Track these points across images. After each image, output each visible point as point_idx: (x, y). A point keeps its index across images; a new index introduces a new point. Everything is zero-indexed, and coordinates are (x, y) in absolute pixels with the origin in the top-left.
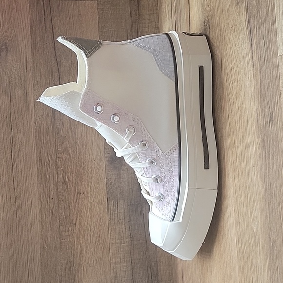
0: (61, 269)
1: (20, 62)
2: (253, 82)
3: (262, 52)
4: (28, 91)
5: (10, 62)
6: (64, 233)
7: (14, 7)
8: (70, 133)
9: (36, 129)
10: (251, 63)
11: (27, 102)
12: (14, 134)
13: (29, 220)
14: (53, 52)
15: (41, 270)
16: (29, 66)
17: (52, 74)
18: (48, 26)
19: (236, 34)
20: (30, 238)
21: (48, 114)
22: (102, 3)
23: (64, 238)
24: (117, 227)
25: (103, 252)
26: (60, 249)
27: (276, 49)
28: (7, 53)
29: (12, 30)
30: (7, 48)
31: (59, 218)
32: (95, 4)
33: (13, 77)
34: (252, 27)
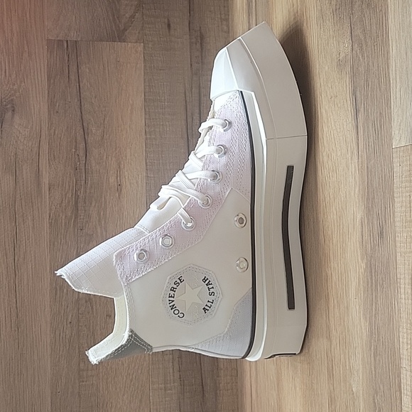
1: (32, 128)
2: (357, 179)
3: (371, 140)
4: (41, 169)
5: (16, 127)
6: (85, 373)
7: (26, 49)
8: (99, 230)
9: (51, 224)
10: (356, 152)
11: (39, 184)
12: (20, 230)
13: (36, 352)
14: (79, 113)
16: (43, 133)
17: (76, 146)
18: (72, 77)
19: (337, 108)
20: (37, 379)
21: (69, 202)
22: (150, 45)
23: (85, 380)
24: (161, 366)
25: (141, 401)
26: (79, 396)
27: (391, 139)
28: (13, 115)
29: (21, 82)
30: (13, 107)
31: (79, 352)
32: (140, 47)
33: (21, 148)
34: (358, 102)
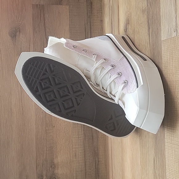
0: (46, 150)
1: (27, 38)
2: (149, 53)
3: (154, 38)
5: (21, 38)
6: (48, 131)
7: (24, 8)
10: (149, 43)
13: (30, 123)
14: (45, 33)
15: (36, 150)
16: (31, 40)
18: (42, 19)
19: (142, 28)
20: (30, 133)
22: (71, 6)
23: (48, 133)
24: (77, 129)
25: (69, 142)
26: (46, 140)
27: (161, 37)
28: (20, 33)
29: (22, 21)
30: (20, 30)
31: (46, 123)
32: (68, 7)
33: (23, 46)
34: (150, 25)
